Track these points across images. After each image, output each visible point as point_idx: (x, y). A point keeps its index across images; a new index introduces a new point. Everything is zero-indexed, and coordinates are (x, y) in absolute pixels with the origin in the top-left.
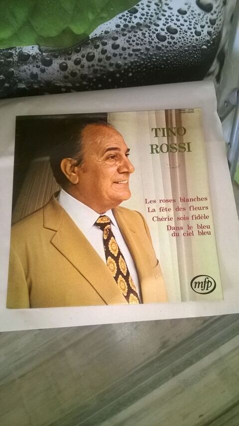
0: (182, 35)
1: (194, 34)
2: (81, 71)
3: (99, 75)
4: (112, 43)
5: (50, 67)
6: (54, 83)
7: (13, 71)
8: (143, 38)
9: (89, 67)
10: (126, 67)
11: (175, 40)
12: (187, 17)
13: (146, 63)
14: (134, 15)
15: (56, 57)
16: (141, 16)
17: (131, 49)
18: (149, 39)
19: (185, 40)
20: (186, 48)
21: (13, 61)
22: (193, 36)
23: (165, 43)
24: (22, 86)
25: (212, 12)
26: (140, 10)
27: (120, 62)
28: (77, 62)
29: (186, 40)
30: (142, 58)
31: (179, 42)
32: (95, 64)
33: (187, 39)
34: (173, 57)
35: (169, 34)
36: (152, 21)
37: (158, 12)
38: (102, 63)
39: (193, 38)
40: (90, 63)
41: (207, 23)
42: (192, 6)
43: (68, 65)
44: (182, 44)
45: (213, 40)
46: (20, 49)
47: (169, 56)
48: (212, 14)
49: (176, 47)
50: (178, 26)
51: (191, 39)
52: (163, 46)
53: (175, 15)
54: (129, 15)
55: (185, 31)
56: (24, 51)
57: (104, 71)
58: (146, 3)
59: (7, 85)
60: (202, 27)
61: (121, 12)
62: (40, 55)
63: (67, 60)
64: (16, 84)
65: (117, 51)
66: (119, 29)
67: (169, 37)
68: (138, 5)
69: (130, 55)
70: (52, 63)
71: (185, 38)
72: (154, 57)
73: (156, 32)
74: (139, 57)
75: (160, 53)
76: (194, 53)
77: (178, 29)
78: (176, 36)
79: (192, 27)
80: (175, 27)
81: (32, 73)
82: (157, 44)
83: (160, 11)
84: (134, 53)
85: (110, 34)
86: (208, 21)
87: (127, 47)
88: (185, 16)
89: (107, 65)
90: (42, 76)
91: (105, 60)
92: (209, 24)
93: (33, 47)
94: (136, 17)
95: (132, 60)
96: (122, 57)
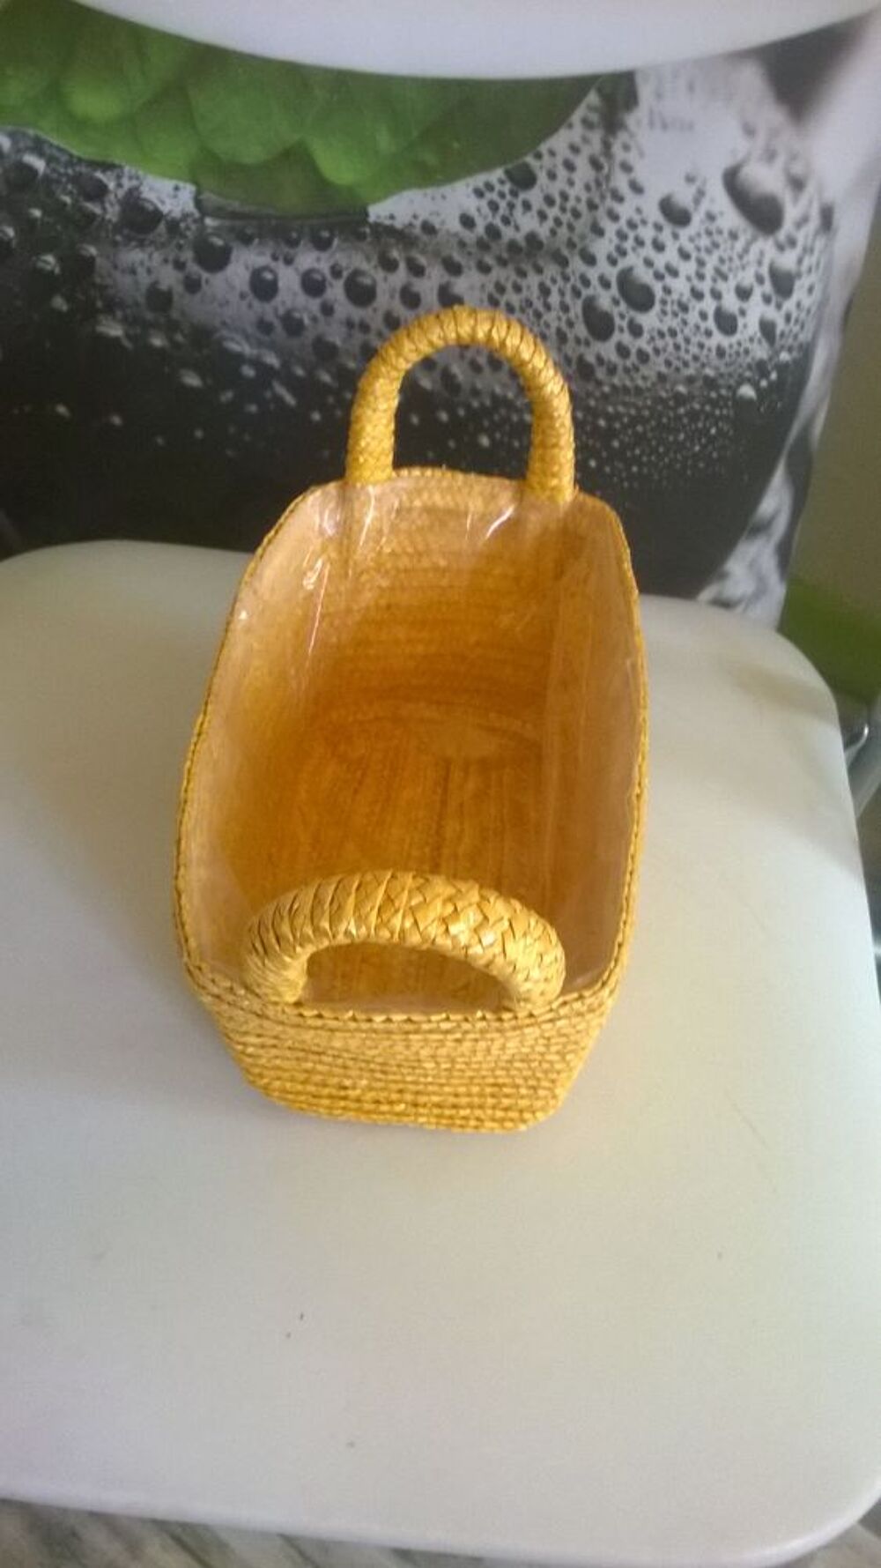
1: (711, 323)
8: (538, 305)
11: (642, 343)
14: (523, 196)
16: (545, 208)
19: (677, 347)
22: (709, 334)
23: (608, 350)
25: (782, 235)
26: (542, 178)
29: (683, 345)
31: (657, 351)
33: (687, 341)
35: (623, 306)
36: (576, 239)
37: (597, 200)
41: (760, 280)
44: (668, 363)
47: (618, 416)
48: (781, 248)
50: (659, 277)
51: (701, 346)
52: (600, 360)
53: (651, 220)
60: (743, 294)
67: (625, 324)
68: (539, 156)
71: (680, 339)
73: (585, 292)
76: (708, 416)
77: (657, 288)
78: (649, 320)
79: (705, 287)
80: (644, 275)
83: (603, 197)
86: (765, 271)
88: (685, 233)
92: (768, 287)
94: (527, 206)
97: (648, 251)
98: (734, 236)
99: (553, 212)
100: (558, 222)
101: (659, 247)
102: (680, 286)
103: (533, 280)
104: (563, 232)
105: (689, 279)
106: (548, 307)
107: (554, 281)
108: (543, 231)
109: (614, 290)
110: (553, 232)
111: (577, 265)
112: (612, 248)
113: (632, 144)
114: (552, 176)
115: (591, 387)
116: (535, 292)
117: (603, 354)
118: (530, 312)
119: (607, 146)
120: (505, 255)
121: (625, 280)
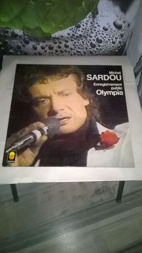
4: (65, 44)
14: (78, 29)
54: (75, 28)
55: (106, 41)
61: (71, 26)
66: (69, 36)
68: (81, 23)
85: (64, 37)
98: (115, 31)
113: (97, 20)
119: (93, 20)
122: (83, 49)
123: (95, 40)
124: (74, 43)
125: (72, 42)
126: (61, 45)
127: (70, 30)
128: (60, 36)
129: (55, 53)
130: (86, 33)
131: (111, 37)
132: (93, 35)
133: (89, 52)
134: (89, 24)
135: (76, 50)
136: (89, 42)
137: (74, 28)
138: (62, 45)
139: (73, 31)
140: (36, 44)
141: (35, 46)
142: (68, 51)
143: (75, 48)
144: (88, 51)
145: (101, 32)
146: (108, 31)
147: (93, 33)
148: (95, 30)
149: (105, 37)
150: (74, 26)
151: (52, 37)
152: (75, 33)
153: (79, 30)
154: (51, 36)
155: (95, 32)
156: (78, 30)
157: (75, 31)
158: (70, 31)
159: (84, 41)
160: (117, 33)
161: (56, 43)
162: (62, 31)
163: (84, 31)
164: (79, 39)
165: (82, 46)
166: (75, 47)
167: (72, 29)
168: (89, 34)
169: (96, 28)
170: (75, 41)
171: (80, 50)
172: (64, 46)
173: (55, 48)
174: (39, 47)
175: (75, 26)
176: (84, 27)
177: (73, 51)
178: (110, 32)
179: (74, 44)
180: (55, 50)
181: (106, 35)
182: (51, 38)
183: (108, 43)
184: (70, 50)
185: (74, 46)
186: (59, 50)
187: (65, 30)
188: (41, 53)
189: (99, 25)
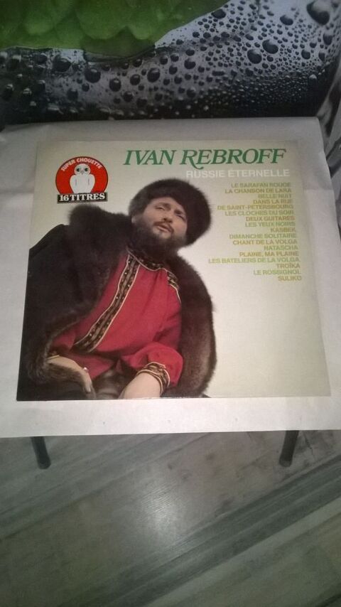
0: (284, 55)
1: (300, 56)
2: (140, 95)
3: (163, 104)
5: (96, 84)
6: (100, 108)
7: (44, 85)
9: (150, 90)
10: (202, 97)
11: (273, 63)
12: (293, 29)
13: (230, 94)
14: (219, 21)
15: (106, 69)
17: (211, 71)
18: (237, 58)
19: (287, 64)
20: (288, 76)
21: (46, 69)
22: (299, 59)
23: (259, 66)
24: (54, 108)
25: (328, 24)
26: (228, 14)
27: (193, 88)
28: (135, 81)
30: (225, 86)
31: (279, 65)
32: (159, 86)
33: (291, 61)
34: (268, 87)
35: (265, 52)
37: (253, 19)
38: (168, 87)
39: (298, 62)
40: (152, 85)
41: (320, 40)
42: (301, 13)
43: (122, 84)
44: (283, 69)
45: (326, 68)
46: (58, 53)
48: (328, 29)
49: (274, 74)
51: (296, 63)
52: (256, 69)
54: (212, 20)
56: (63, 56)
57: (171, 99)
58: (238, 4)
59: (33, 103)
60: (313, 45)
61: (201, 15)
62: (84, 64)
63: (121, 76)
64: (45, 103)
65: (192, 72)
66: (196, 40)
67: (266, 58)
68: (227, 6)
69: (209, 80)
70: (99, 78)
72: (242, 86)
73: (249, 49)
74: (221, 84)
75: (251, 81)
78: (275, 56)
80: (274, 42)
81: (70, 89)
82: (248, 67)
83: (256, 18)
84: (214, 78)
85: (184, 44)
86: (321, 37)
87: (205, 67)
88: (290, 27)
89: (176, 90)
90: (83, 96)
91: (174, 83)
92: (322, 42)
93: (75, 52)
95: (211, 88)
96: (198, 81)
97: (276, 34)
98: (310, 27)
99: (232, 25)
100: (236, 27)
101: (280, 33)
102: (288, 45)
103: (225, 48)
104: (238, 30)
105: (292, 42)
106: (232, 55)
107: (234, 46)
108: (229, 31)
109: (261, 47)
110: (234, 31)
111: (244, 40)
112: (260, 34)
114: (233, 13)
115: (252, 78)
116: (227, 51)
117: (257, 68)
118: (224, 58)
120: (212, 42)
121: (266, 45)
122: (230, 65)
123: (261, 45)
124: (207, 55)
125: (203, 52)
126: (176, 64)
127: (200, 23)
128: (175, 42)
129: (162, 88)
130: (239, 29)
131: (300, 39)
132: (255, 35)
133: (244, 72)
134: (247, 9)
135: (212, 69)
136: (246, 50)
137: (210, 18)
138: (180, 65)
139: (207, 27)
140: (119, 74)
141: (117, 82)
142: (192, 75)
143: (209, 66)
144: (241, 71)
145: (275, 29)
146: (293, 26)
147: (255, 30)
148: (262, 24)
149: (286, 41)
150: (210, 15)
151: (156, 48)
152: (212, 30)
153: (221, 24)
154: (154, 46)
155: (262, 27)
156: (218, 23)
157: (211, 25)
158: (199, 27)
159: (232, 47)
160: (314, 32)
161: (164, 62)
162: (179, 29)
163: (235, 24)
164: (220, 44)
165: (228, 59)
166: (211, 64)
167: (205, 20)
168: (247, 31)
169: (264, 18)
170: (210, 49)
171: (222, 69)
172: (183, 66)
173: (163, 76)
174: (125, 81)
175: (212, 14)
176: (234, 17)
177: (206, 73)
178: (299, 29)
179: (209, 57)
180: (162, 81)
181: (287, 36)
182: (155, 52)
183: (291, 54)
184: (198, 74)
185: (207, 62)
186: (172, 77)
187: (186, 26)
188: (131, 95)
189: (273, 12)
